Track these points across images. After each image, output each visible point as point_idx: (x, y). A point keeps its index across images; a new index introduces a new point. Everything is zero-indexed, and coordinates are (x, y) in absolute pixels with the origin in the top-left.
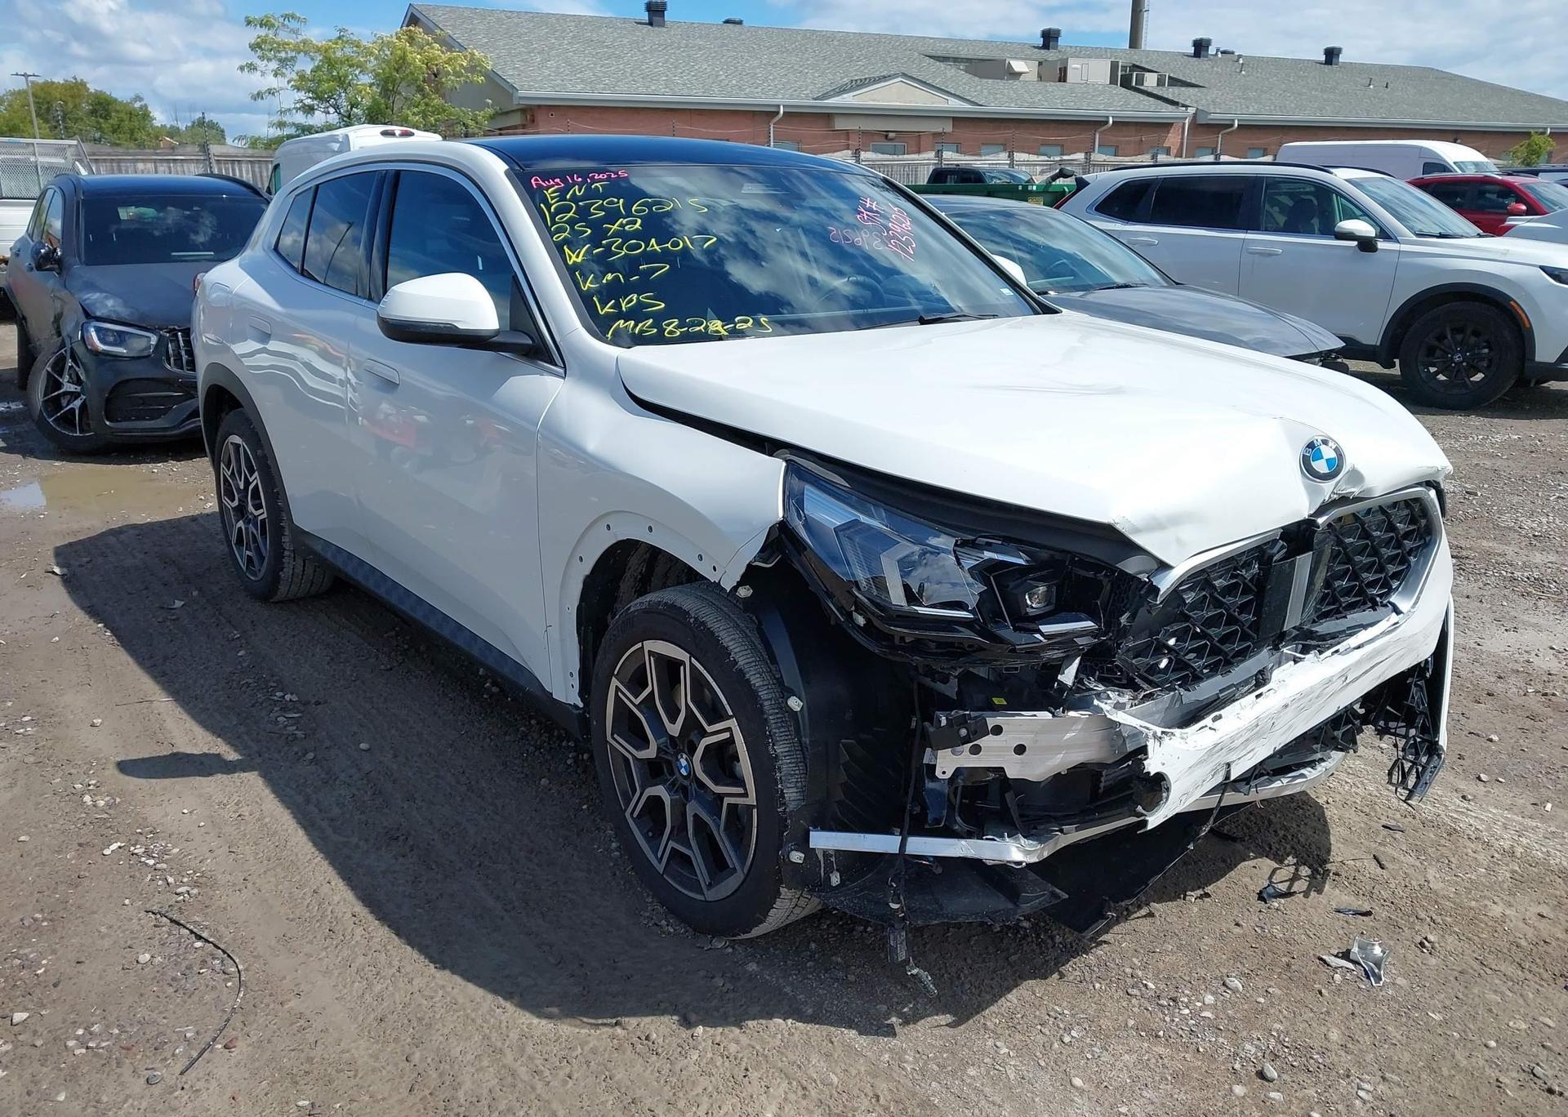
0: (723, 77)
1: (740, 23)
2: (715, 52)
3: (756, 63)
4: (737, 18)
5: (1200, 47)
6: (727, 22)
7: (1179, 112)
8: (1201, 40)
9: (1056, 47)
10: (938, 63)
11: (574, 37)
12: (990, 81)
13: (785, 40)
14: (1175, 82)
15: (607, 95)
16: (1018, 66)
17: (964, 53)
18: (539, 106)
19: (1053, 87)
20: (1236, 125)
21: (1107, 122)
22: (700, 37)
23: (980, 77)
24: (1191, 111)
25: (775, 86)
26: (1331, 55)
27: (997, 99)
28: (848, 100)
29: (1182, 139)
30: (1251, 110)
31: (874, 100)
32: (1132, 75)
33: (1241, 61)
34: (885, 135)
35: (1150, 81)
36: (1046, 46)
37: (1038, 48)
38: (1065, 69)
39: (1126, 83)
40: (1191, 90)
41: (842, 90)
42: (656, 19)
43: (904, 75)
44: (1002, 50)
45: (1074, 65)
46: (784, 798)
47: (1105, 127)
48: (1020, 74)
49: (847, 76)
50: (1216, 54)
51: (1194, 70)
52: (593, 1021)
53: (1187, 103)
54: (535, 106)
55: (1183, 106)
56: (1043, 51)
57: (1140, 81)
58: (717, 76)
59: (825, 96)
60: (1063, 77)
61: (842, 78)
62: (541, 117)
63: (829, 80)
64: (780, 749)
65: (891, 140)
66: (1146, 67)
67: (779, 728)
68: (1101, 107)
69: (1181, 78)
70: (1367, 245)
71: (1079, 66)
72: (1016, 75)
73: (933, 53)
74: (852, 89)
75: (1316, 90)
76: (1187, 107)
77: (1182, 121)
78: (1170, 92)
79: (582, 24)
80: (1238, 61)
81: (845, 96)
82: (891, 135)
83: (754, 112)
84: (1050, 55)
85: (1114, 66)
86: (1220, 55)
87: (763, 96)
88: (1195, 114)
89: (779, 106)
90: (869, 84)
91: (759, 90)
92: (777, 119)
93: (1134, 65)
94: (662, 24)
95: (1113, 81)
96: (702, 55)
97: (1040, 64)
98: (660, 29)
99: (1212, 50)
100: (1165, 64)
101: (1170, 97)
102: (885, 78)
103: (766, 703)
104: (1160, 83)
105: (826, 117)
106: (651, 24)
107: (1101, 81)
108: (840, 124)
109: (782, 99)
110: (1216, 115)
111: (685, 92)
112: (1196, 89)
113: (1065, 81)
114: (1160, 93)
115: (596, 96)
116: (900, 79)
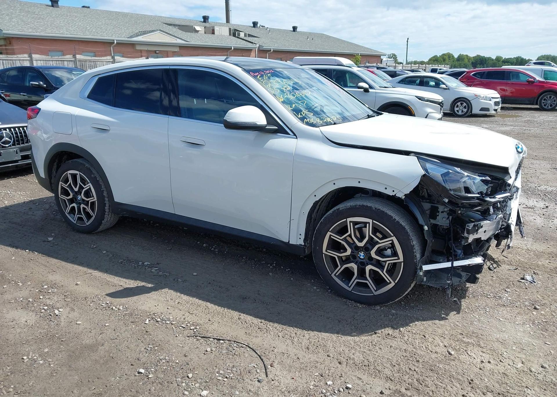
0: (89, 28)
1: (89, 7)
2: (82, 18)
3: (100, 23)
4: (87, 5)
5: (255, 24)
6: (83, 7)
7: (254, 46)
8: (255, 22)
9: (208, 22)
10: (169, 26)
11: (20, 10)
12: (189, 33)
13: (109, 15)
14: (250, 35)
15: (43, 34)
16: (198, 28)
17: (177, 23)
18: (13, 38)
19: (211, 36)
20: (272, 51)
21: (231, 49)
22: (75, 12)
23: (185, 32)
24: (258, 45)
25: (111, 32)
26: (295, 28)
27: (193, 40)
28: (140, 39)
29: (256, 55)
30: (276, 46)
31: (150, 39)
32: (236, 33)
33: (268, 29)
34: (155, 52)
35: (242, 35)
36: (205, 22)
37: (202, 22)
38: (214, 30)
39: (234, 35)
40: (256, 38)
41: (137, 35)
42: (55, 4)
43: (160, 30)
44: (190, 22)
45: (217, 29)
46: (416, 257)
47: (231, 50)
48: (198, 31)
49: (137, 30)
50: (260, 27)
51: (253, 32)
52: (367, 334)
53: (256, 43)
54: (11, 37)
55: (255, 44)
56: (204, 23)
57: (239, 35)
58: (87, 28)
59: (131, 37)
60: (213, 33)
61: (136, 31)
62: (13, 42)
63: (131, 31)
64: (414, 243)
65: (157, 54)
66: (239, 30)
67: (413, 237)
68: (229, 43)
69: (251, 34)
70: (366, 90)
71: (218, 29)
72: (197, 31)
73: (166, 22)
74: (141, 35)
75: (293, 40)
76: (256, 44)
77: (255, 49)
78: (250, 39)
79: (22, 4)
80: (267, 29)
81: (139, 37)
82: (157, 52)
83: (104, 42)
84: (207, 25)
85: (230, 29)
86: (261, 27)
87: (107, 36)
88: (259, 46)
89: (114, 40)
90: (147, 33)
91: (105, 34)
92: (113, 45)
93: (235, 29)
94: (58, 7)
95: (230, 35)
96: (78, 19)
97: (205, 28)
98: (57, 8)
99: (258, 25)
100: (245, 29)
101: (250, 41)
102: (153, 31)
103: (408, 230)
104: (245, 35)
105: (133, 45)
106: (52, 6)
107: (226, 34)
108: (138, 48)
109: (116, 38)
110: (266, 47)
111: (75, 33)
112: (257, 38)
113: (214, 34)
114: (246, 39)
115: (38, 34)
116: (159, 32)
